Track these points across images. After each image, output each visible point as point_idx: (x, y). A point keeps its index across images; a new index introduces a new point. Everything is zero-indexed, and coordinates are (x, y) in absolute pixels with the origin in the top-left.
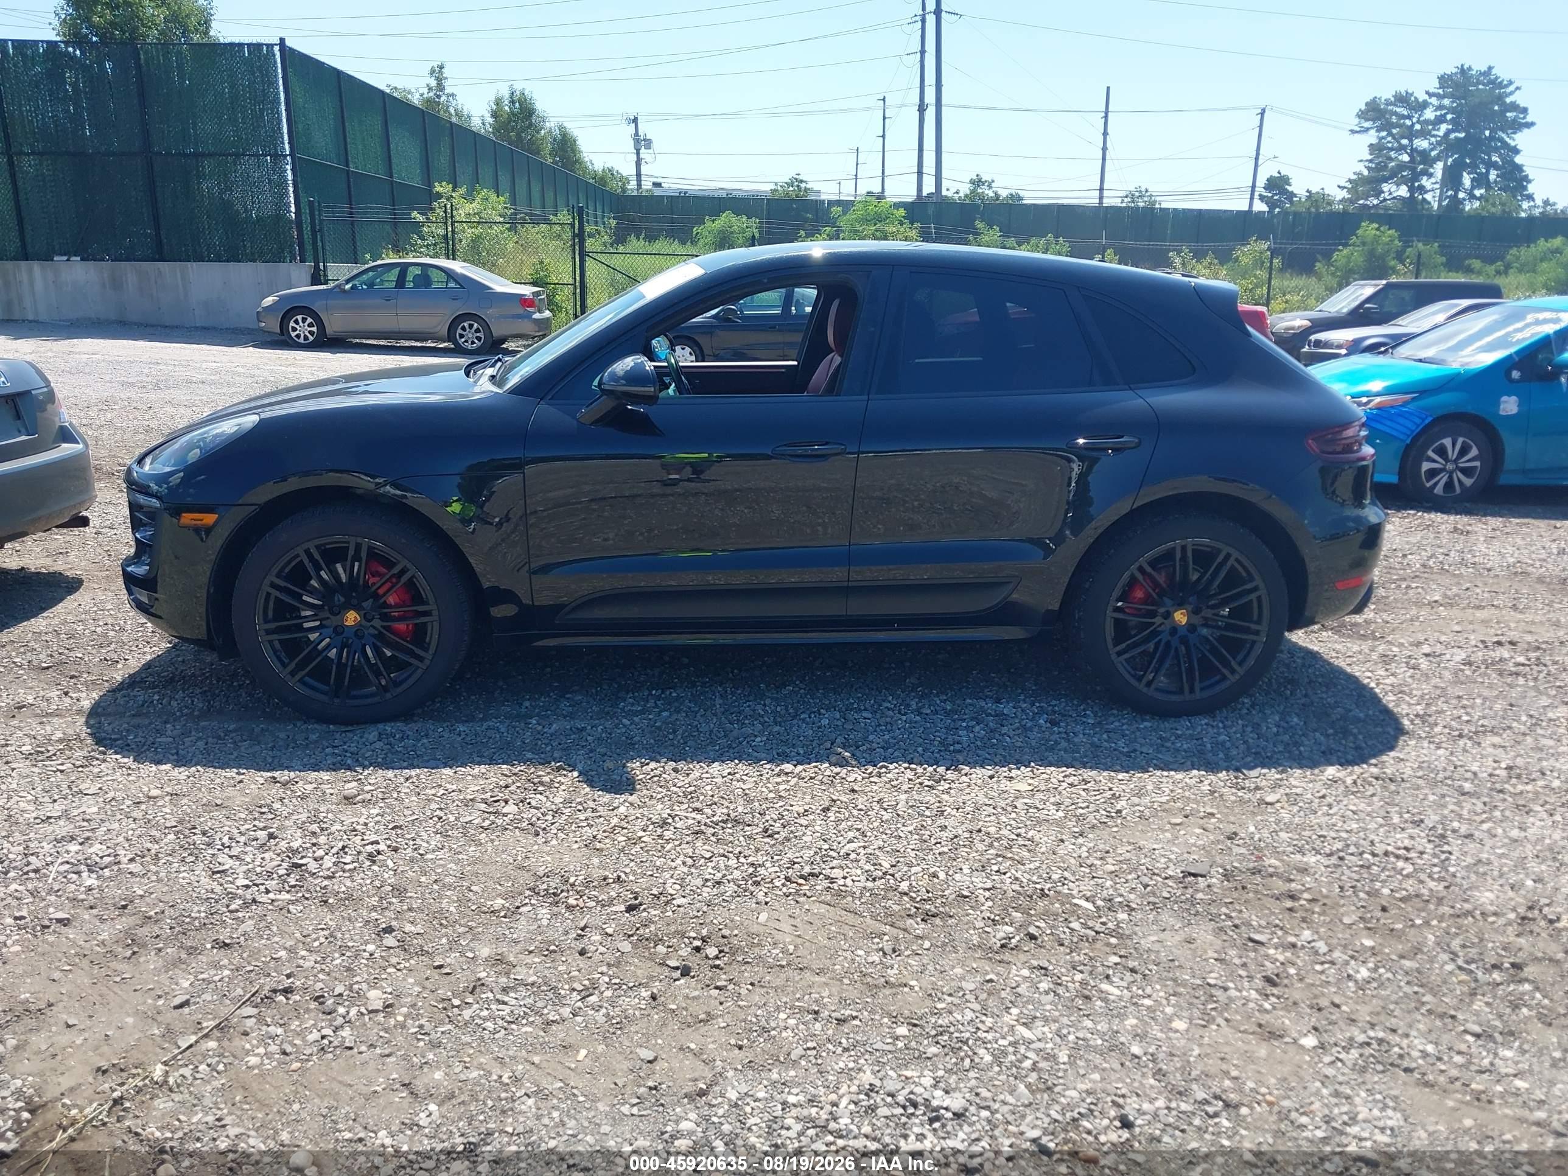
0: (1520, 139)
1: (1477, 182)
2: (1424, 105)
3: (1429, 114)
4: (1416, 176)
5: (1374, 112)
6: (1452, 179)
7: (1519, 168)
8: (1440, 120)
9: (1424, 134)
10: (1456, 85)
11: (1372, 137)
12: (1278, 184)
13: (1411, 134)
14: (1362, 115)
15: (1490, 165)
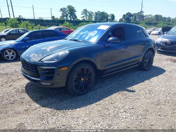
0: (75, 13)
1: (73, 17)
2: (66, 9)
3: (67, 10)
4: (67, 17)
5: (61, 10)
6: (70, 17)
7: (76, 16)
8: (68, 11)
9: (67, 12)
10: (69, 7)
11: (62, 12)
12: (53, 17)
13: (66, 12)
14: (60, 10)
15: (73, 15)
